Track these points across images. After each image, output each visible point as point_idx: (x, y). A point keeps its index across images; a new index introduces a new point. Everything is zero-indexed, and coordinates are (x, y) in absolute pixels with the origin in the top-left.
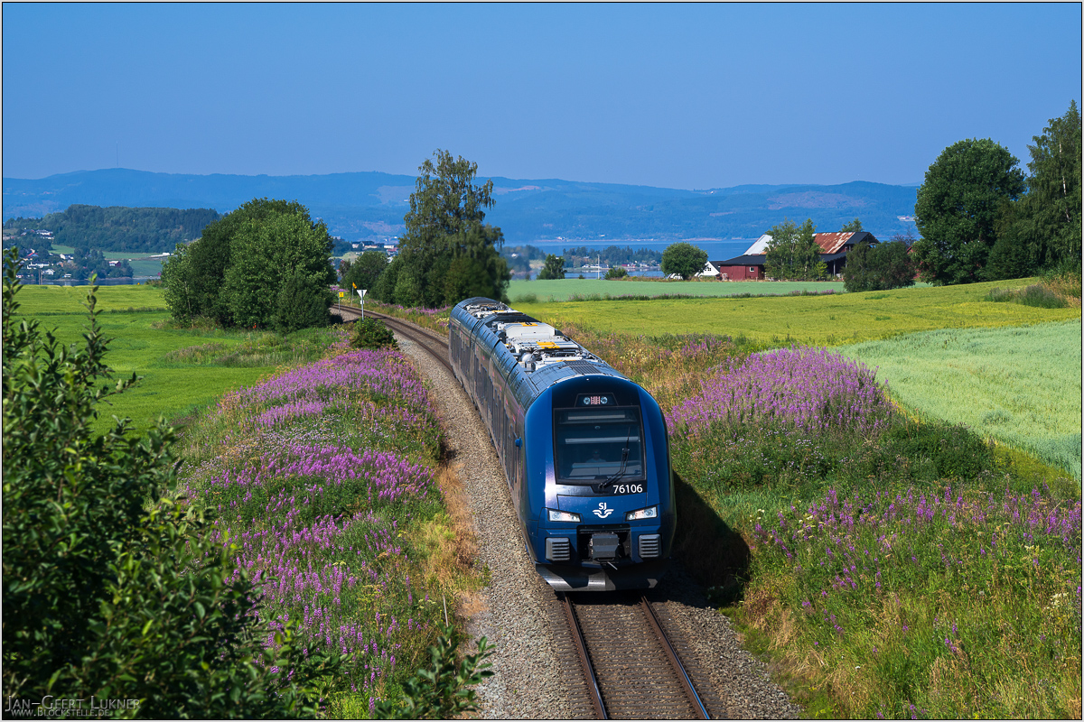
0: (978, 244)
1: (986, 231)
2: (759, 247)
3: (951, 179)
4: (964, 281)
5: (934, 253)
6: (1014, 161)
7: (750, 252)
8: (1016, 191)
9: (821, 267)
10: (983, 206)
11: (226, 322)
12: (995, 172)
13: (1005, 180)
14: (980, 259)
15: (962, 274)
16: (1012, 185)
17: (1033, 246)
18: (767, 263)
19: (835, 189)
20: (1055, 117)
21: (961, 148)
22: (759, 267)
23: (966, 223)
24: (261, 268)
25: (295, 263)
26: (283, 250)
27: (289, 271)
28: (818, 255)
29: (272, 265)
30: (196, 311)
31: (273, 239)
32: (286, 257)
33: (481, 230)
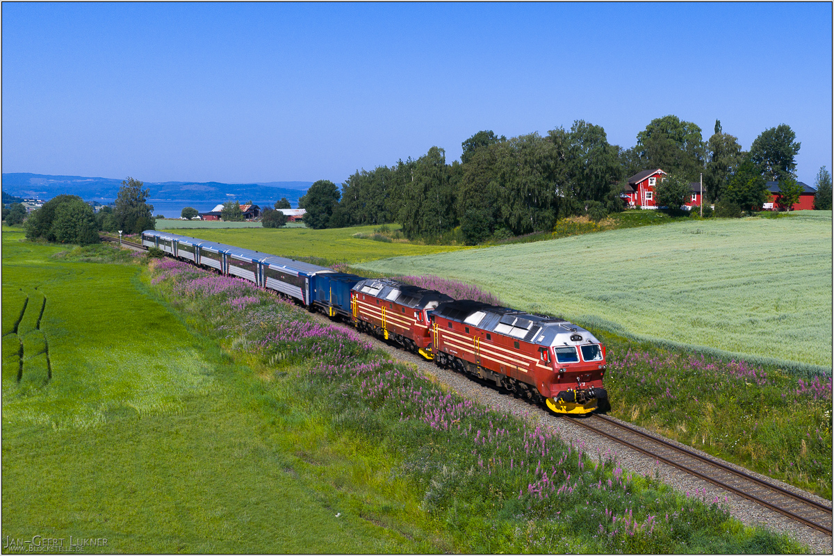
0: (325, 215)
1: (329, 211)
2: (219, 208)
3: (317, 192)
4: (321, 228)
5: (311, 217)
6: (337, 188)
7: (213, 211)
8: (338, 198)
9: (242, 216)
10: (328, 202)
11: (52, 239)
12: (331, 191)
13: (334, 194)
14: (327, 220)
15: (320, 225)
16: (336, 196)
17: (346, 217)
18: (222, 215)
19: (204, 184)
20: (352, 174)
21: (320, 183)
22: (218, 215)
23: (322, 208)
24: (70, 221)
25: (83, 219)
26: (78, 214)
27: (81, 222)
28: (241, 213)
29: (74, 220)
30: (38, 236)
31: (74, 210)
32: (79, 217)
33: (145, 206)
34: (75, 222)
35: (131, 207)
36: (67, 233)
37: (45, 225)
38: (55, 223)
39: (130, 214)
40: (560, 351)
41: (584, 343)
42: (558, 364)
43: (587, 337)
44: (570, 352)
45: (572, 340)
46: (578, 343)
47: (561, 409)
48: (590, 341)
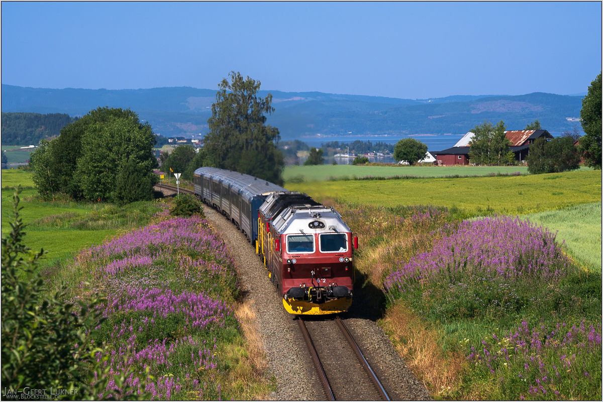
2: (465, 141)
7: (459, 145)
9: (510, 155)
11: (77, 196)
18: (470, 153)
22: (465, 156)
24: (104, 157)
25: (128, 154)
26: (120, 145)
27: (124, 160)
28: (508, 147)
29: (112, 155)
30: (56, 188)
31: (113, 137)
32: (122, 149)
33: (263, 130)
34: (114, 160)
35: (236, 133)
36: (99, 181)
37: (65, 167)
38: (80, 162)
39: (234, 147)
40: (293, 240)
41: (326, 231)
42: (289, 255)
43: (332, 225)
44: (307, 240)
45: (311, 227)
46: (319, 231)
47: (297, 310)
48: (334, 230)
